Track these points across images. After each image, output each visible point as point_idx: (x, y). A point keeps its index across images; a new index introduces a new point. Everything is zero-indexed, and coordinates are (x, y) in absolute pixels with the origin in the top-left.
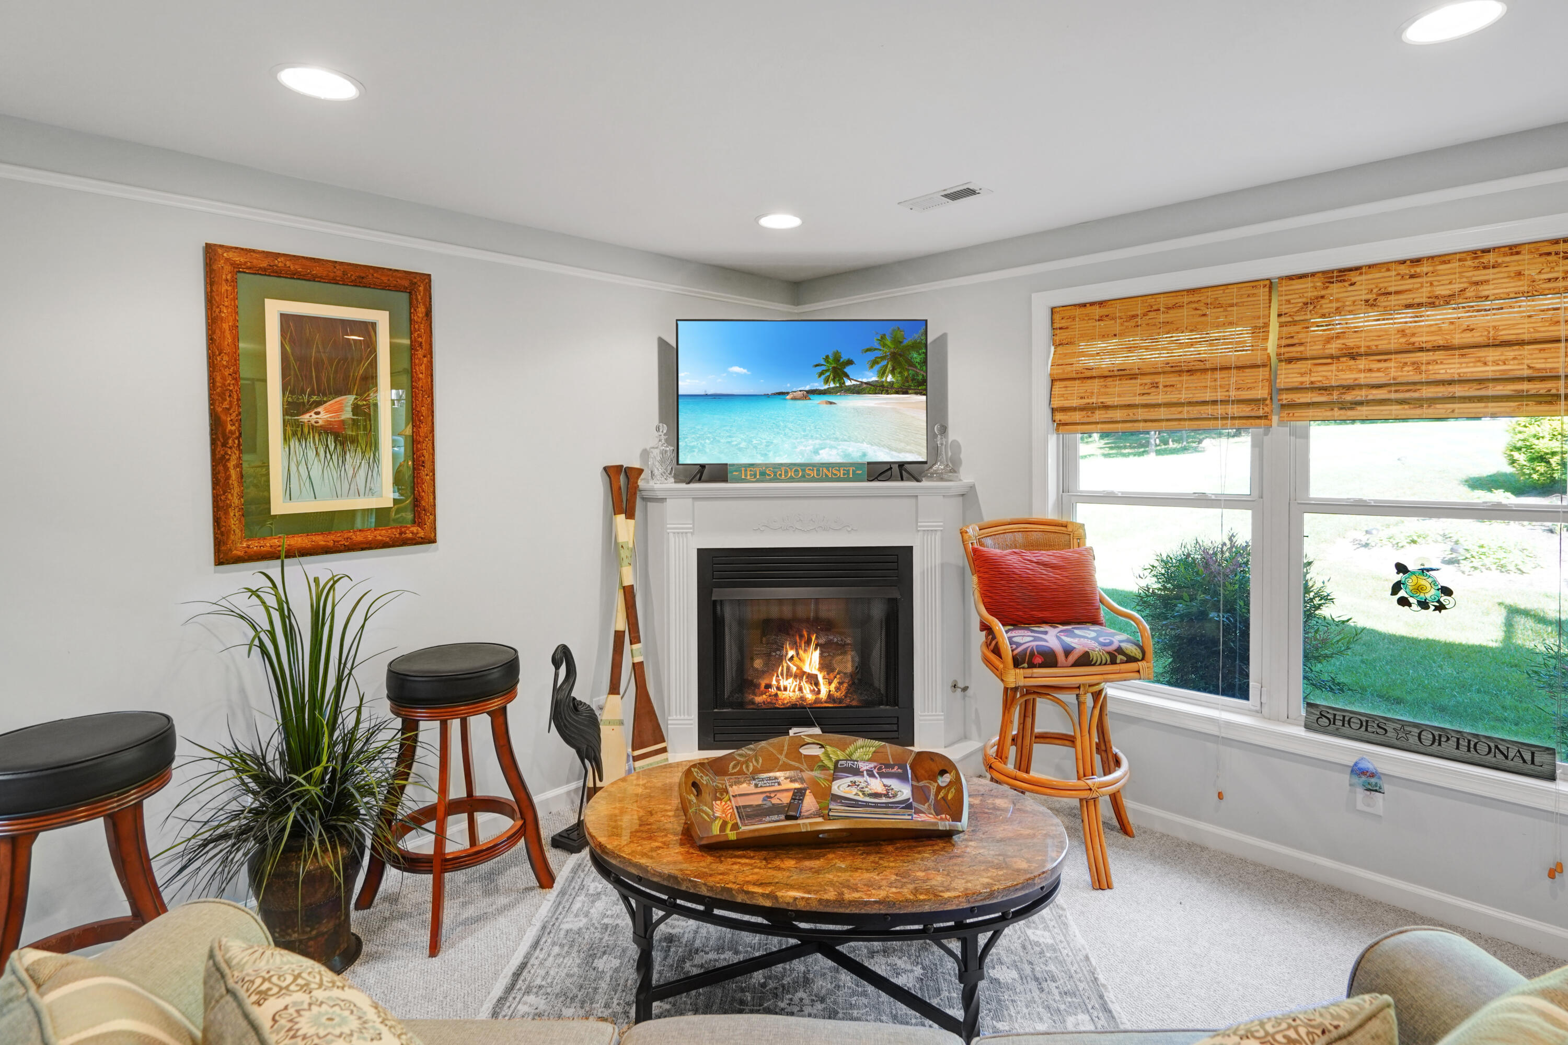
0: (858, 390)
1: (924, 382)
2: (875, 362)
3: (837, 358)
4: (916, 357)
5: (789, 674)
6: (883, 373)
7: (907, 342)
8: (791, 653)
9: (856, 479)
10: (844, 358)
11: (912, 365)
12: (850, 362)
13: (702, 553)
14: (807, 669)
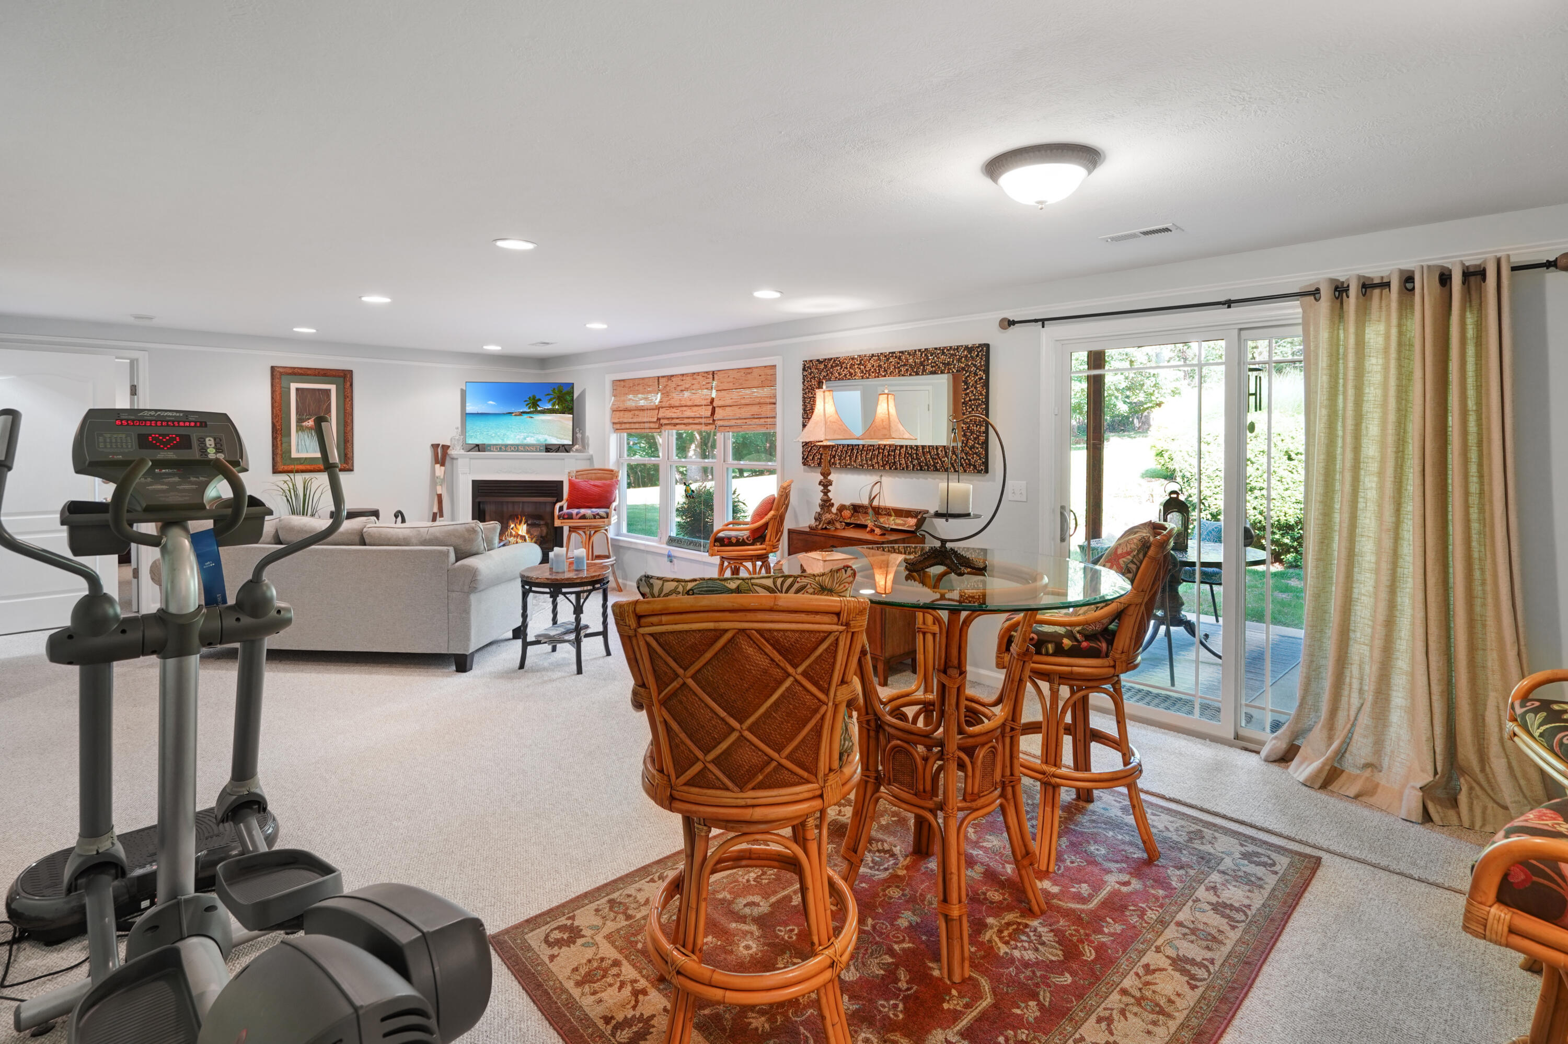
0: (543, 412)
1: (572, 409)
2: (550, 400)
3: (534, 398)
4: (568, 398)
5: (511, 535)
6: (554, 405)
7: (565, 391)
8: (512, 526)
9: (540, 451)
10: (537, 398)
11: (566, 401)
12: (540, 400)
13: (474, 482)
14: (520, 533)
